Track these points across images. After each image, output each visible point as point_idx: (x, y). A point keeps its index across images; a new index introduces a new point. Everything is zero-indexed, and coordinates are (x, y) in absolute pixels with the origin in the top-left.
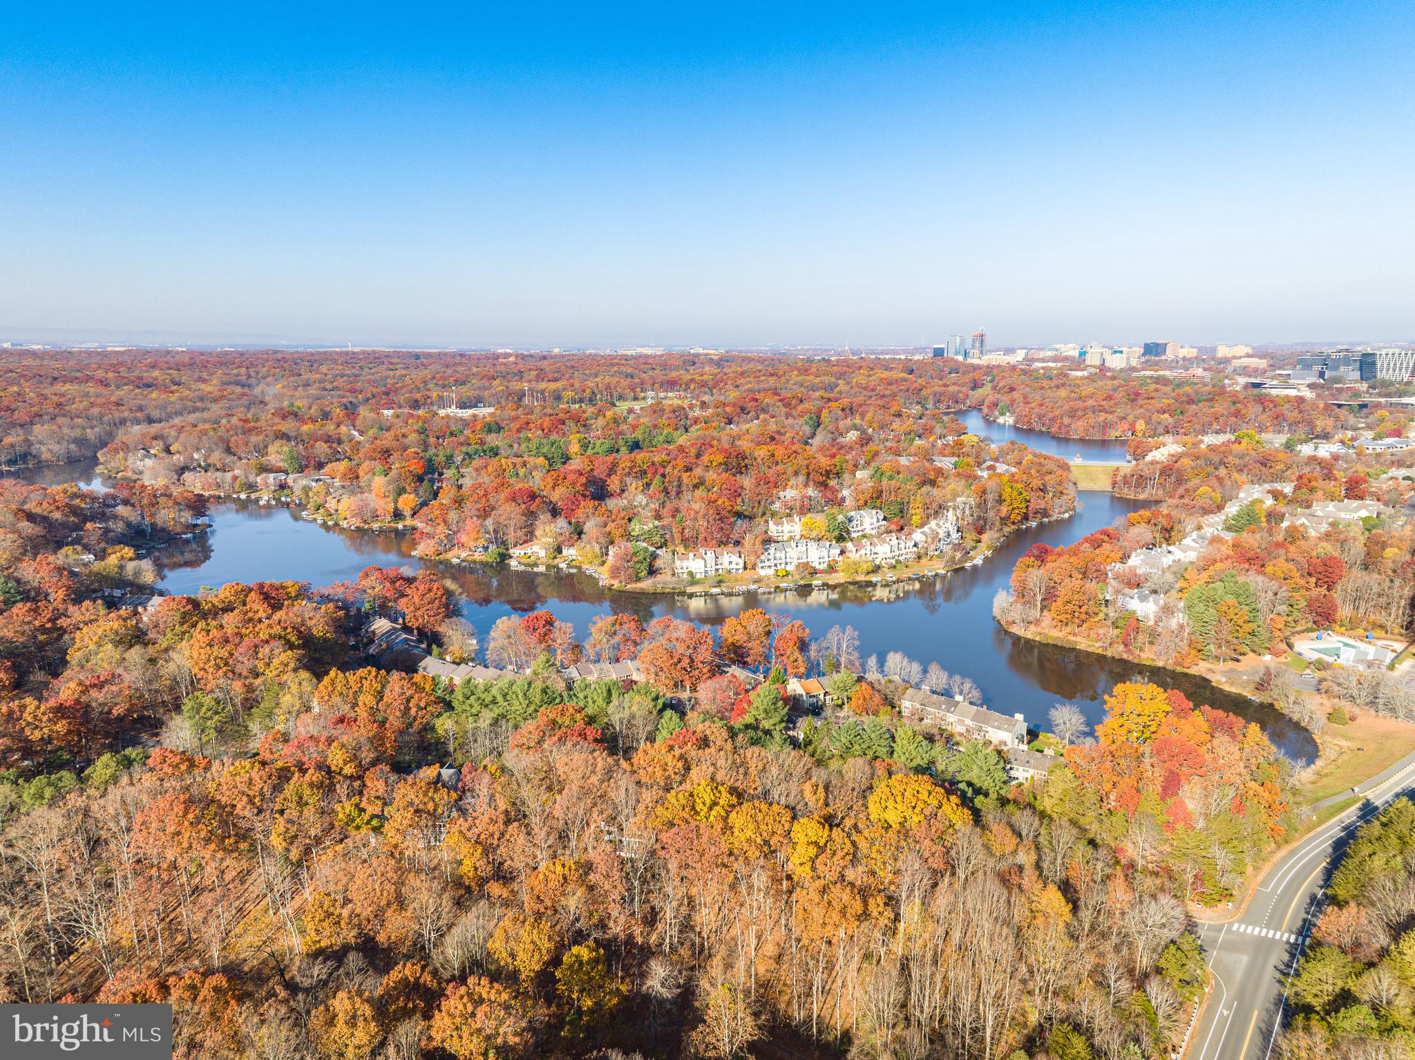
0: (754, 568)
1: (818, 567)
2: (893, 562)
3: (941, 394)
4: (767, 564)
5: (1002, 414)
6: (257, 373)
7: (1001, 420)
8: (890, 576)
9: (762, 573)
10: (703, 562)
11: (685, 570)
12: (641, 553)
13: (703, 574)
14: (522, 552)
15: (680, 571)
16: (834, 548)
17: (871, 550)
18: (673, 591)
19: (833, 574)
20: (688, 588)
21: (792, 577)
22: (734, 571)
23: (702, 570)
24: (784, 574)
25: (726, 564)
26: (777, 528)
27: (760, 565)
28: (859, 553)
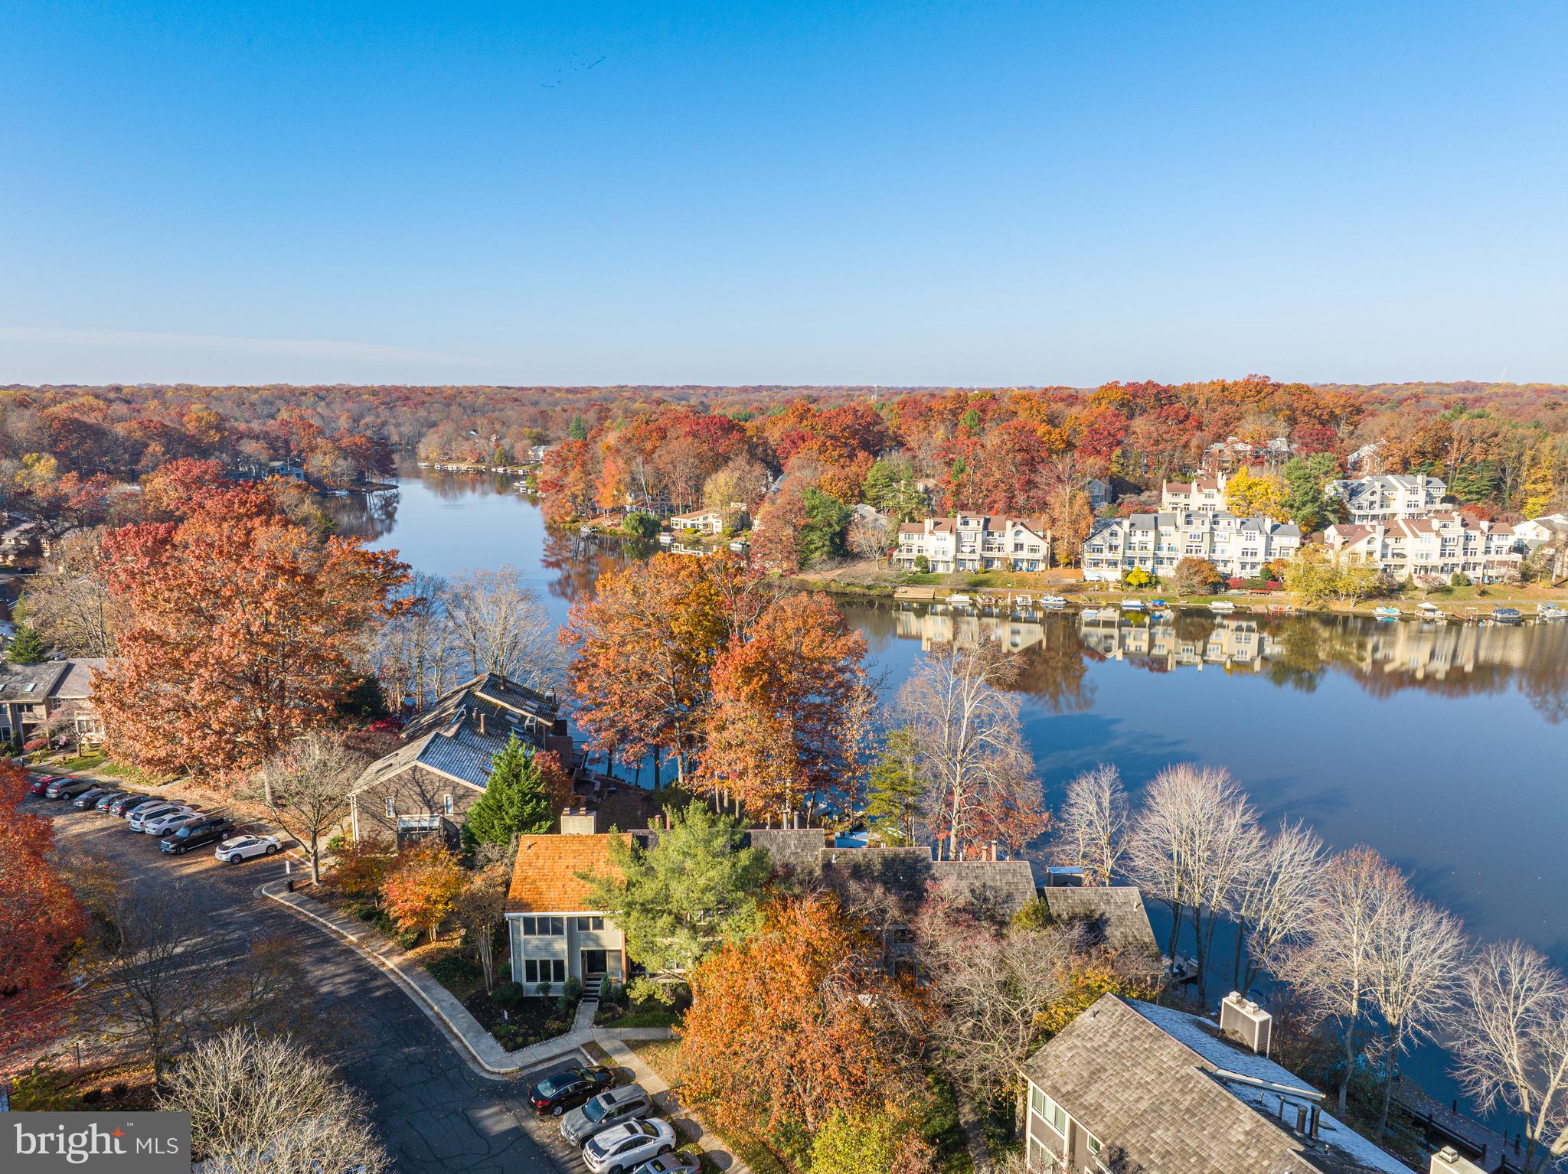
0: (1075, 561)
1: (1235, 570)
2: (1447, 579)
4: (1107, 555)
8: (1427, 607)
9: (1090, 574)
10: (951, 540)
11: (914, 555)
12: (821, 509)
13: (952, 566)
14: (689, 523)
15: (904, 555)
16: (1284, 534)
17: (1385, 546)
18: (866, 591)
19: (1274, 593)
20: (901, 590)
21: (1164, 590)
22: (1025, 565)
23: (950, 557)
24: (1144, 580)
25: (1009, 548)
26: (1175, 500)
27: (1088, 557)
28: (1351, 549)
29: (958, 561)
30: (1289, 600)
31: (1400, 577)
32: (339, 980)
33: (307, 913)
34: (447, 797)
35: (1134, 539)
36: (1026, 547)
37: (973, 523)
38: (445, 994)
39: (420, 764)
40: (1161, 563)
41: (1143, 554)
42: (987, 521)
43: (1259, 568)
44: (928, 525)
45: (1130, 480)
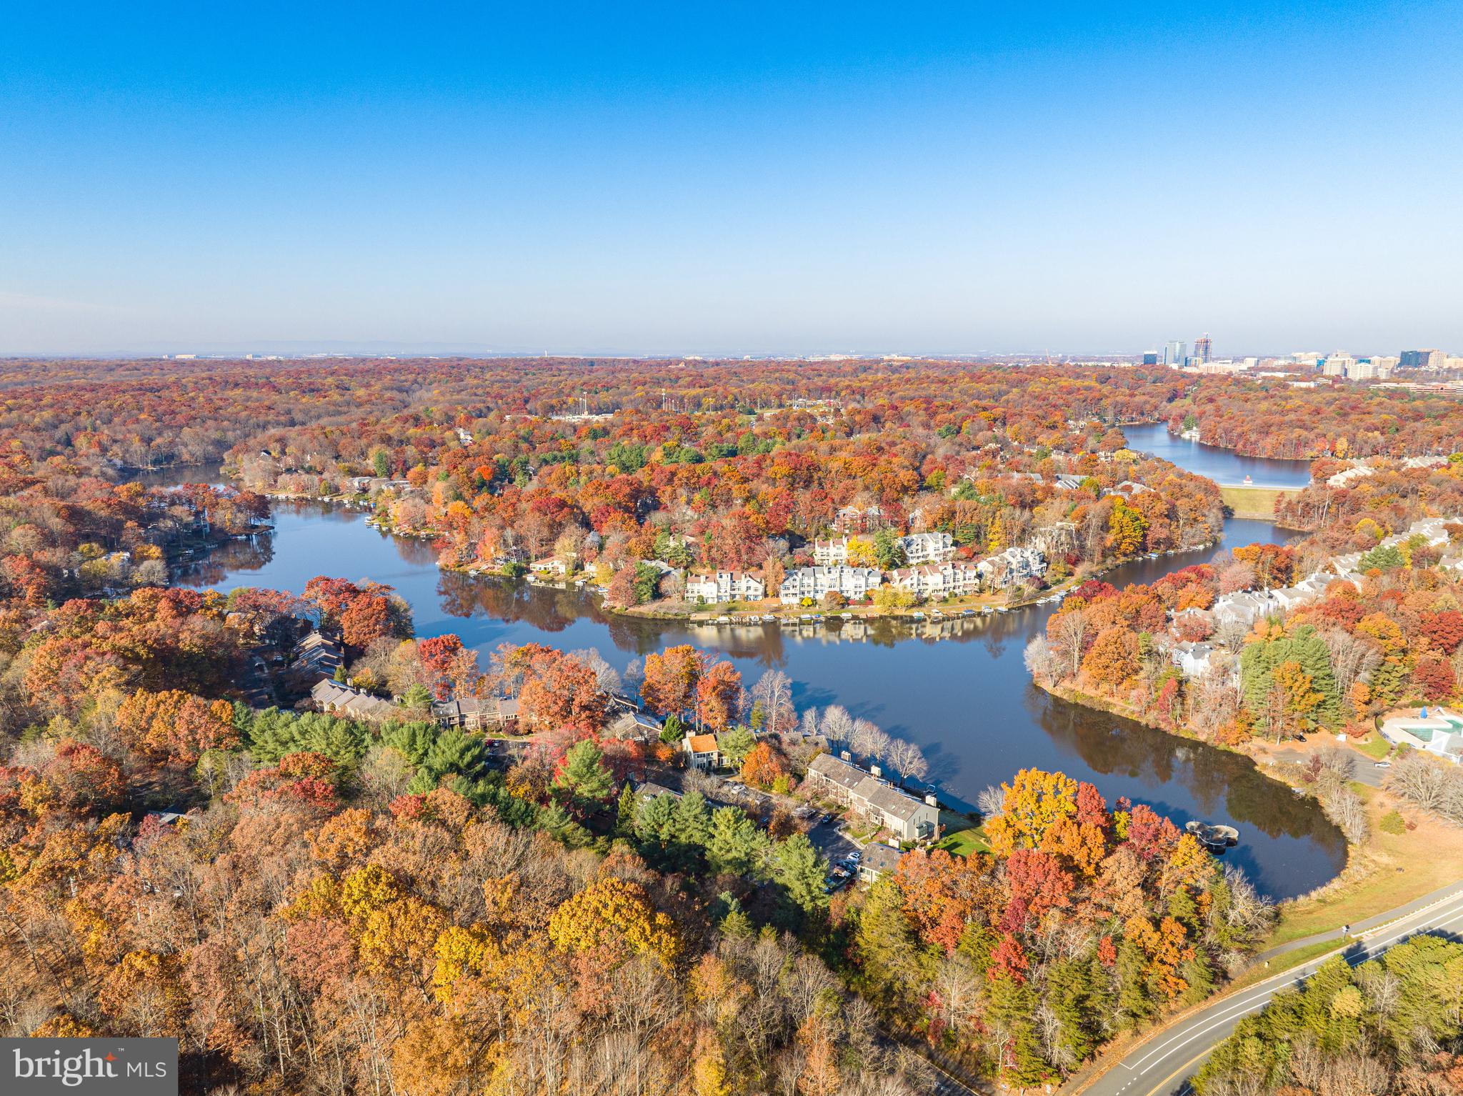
0: (777, 595)
1: (853, 597)
2: (946, 594)
3: (1123, 405)
4: (792, 591)
5: (1189, 428)
6: (425, 379)
7: (1186, 435)
8: (935, 611)
9: (784, 600)
10: (715, 586)
11: (696, 595)
13: (716, 600)
14: (543, 567)
15: (690, 595)
16: (874, 575)
17: (919, 580)
18: (675, 617)
19: (869, 606)
20: (691, 615)
21: (819, 608)
22: (752, 598)
23: (715, 596)
24: (810, 603)
25: (744, 589)
26: (822, 550)
27: (783, 592)
28: (904, 583)
29: (719, 597)
30: (876, 610)
31: (925, 595)
35: (804, 582)
36: (752, 588)
37: (725, 576)
40: (817, 592)
41: (809, 589)
42: (732, 575)
43: (863, 594)
44: (703, 578)
45: (798, 533)
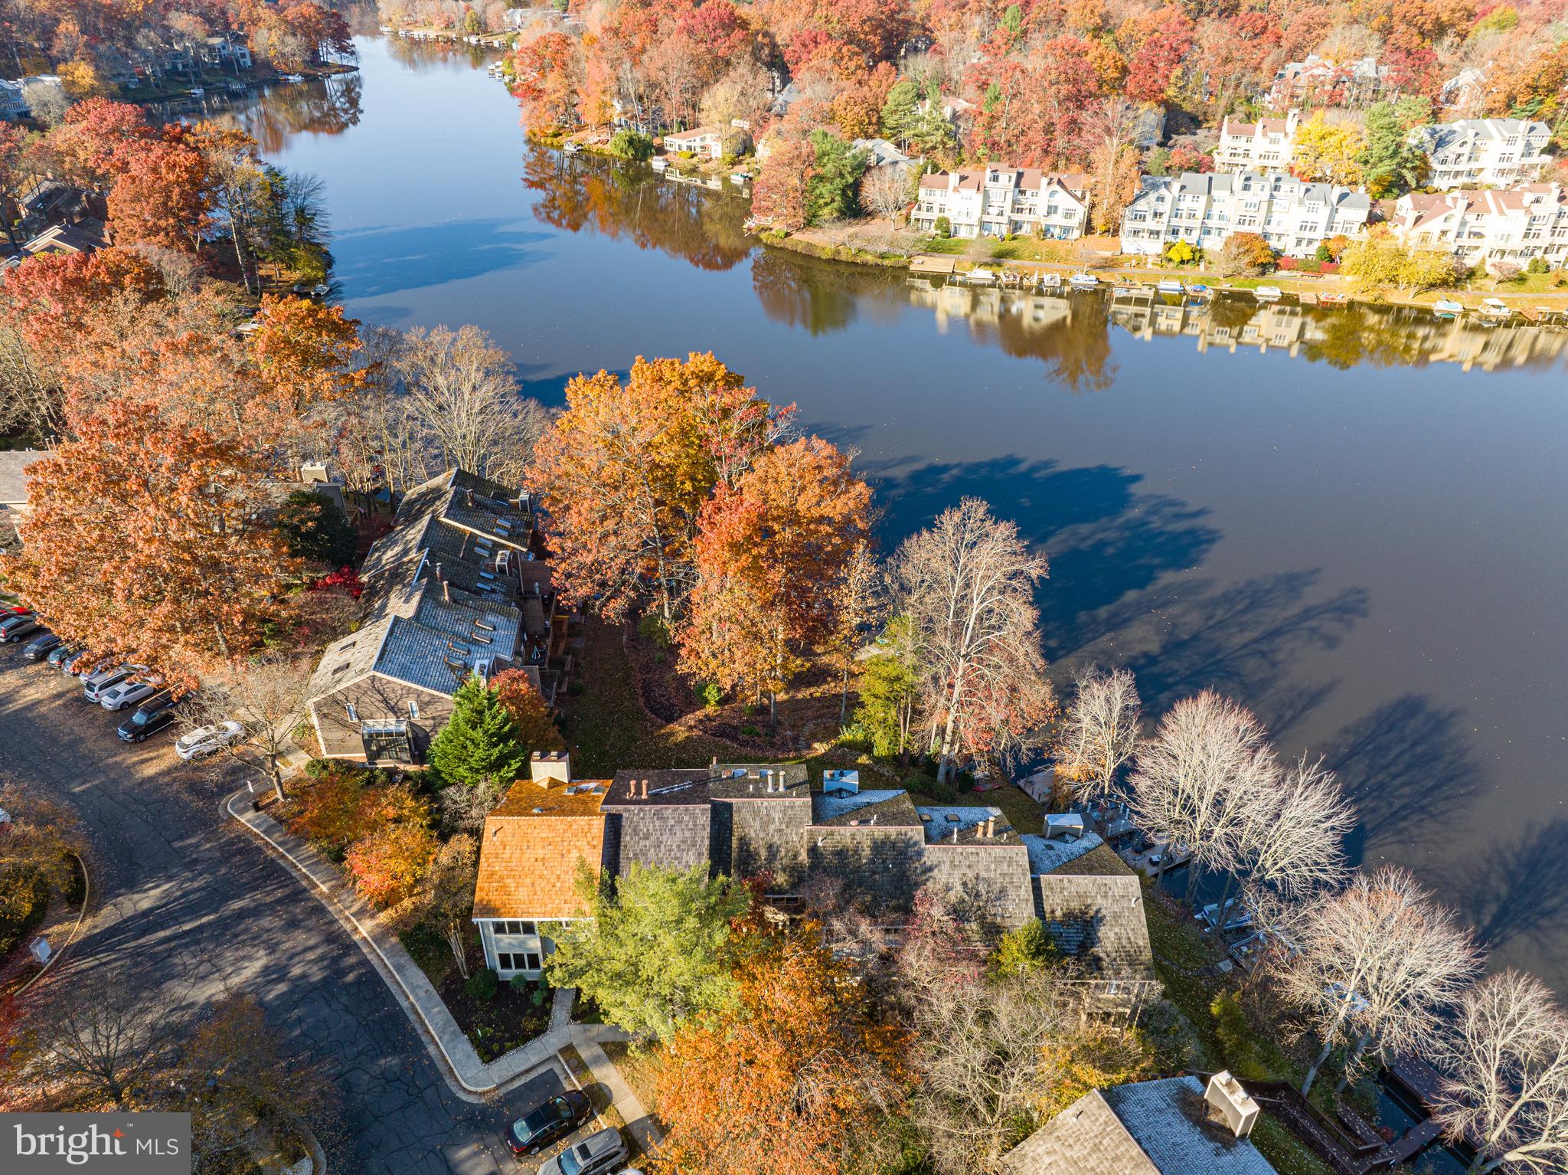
0: (1113, 229)
1: (1291, 250)
2: (1523, 264)
8: (1497, 303)
10: (979, 198)
11: (935, 215)
12: (832, 156)
13: (976, 230)
14: (685, 144)
15: (923, 215)
16: (1351, 205)
17: (1463, 223)
18: (879, 261)
19: (1327, 276)
20: (917, 260)
21: (1207, 268)
22: (1057, 232)
23: (975, 221)
24: (1187, 256)
25: (1042, 210)
26: (1235, 143)
27: (1128, 225)
28: (1424, 227)
29: (982, 225)
30: (1340, 287)
31: (1472, 260)
32: (311, 956)
33: (274, 845)
34: (411, 703)
35: (1182, 205)
36: (1060, 211)
37: (1003, 178)
38: (419, 978)
39: (379, 675)
40: (1209, 233)
41: (1191, 223)
42: (1020, 175)
43: (1316, 245)
44: (953, 178)
45: (1187, 107)
